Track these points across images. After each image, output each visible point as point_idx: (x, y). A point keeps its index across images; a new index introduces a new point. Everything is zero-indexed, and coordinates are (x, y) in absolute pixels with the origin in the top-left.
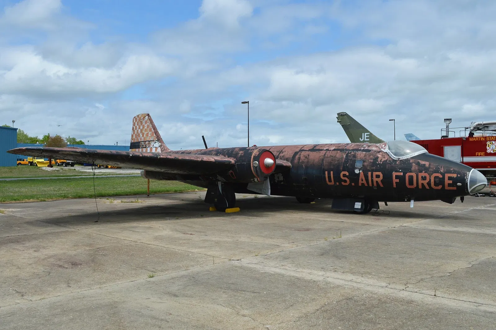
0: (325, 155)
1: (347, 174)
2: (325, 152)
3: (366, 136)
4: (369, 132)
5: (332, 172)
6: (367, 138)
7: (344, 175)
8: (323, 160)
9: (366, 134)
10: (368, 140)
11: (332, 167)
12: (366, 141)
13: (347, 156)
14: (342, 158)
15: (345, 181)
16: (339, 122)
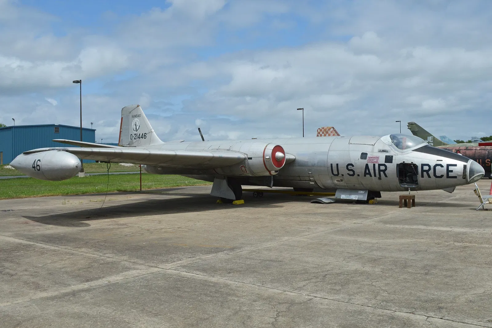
0: (475, 151)
1: (489, 160)
2: (475, 150)
3: (430, 139)
4: (432, 136)
5: (481, 160)
6: (431, 140)
7: (488, 161)
8: (475, 154)
9: (430, 137)
10: (432, 141)
11: (481, 157)
12: (430, 142)
13: (488, 152)
14: (486, 153)
15: (488, 164)
16: (410, 129)
